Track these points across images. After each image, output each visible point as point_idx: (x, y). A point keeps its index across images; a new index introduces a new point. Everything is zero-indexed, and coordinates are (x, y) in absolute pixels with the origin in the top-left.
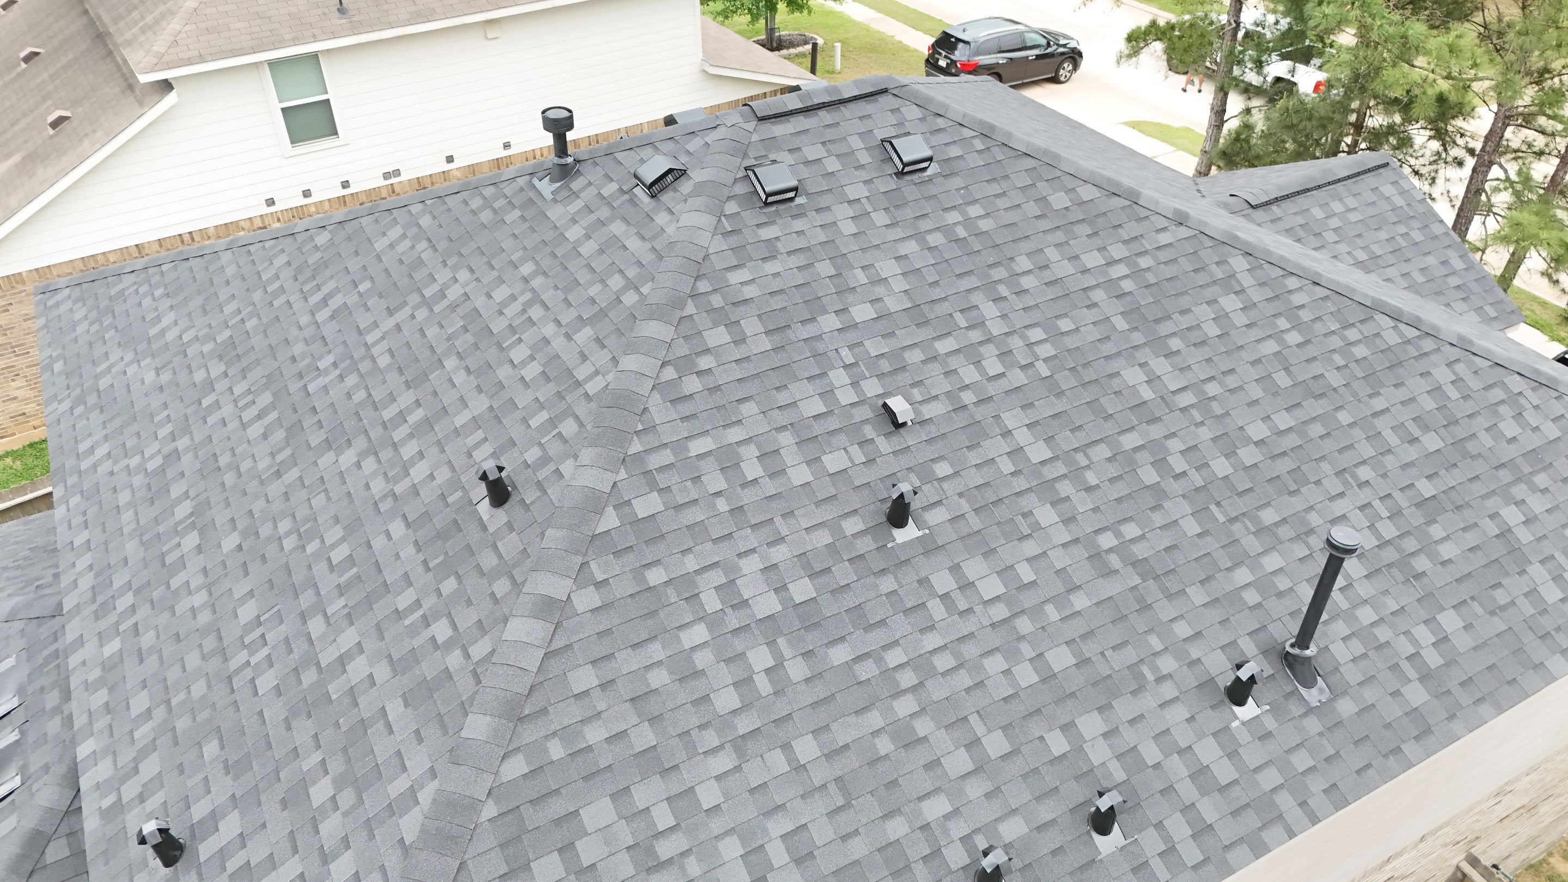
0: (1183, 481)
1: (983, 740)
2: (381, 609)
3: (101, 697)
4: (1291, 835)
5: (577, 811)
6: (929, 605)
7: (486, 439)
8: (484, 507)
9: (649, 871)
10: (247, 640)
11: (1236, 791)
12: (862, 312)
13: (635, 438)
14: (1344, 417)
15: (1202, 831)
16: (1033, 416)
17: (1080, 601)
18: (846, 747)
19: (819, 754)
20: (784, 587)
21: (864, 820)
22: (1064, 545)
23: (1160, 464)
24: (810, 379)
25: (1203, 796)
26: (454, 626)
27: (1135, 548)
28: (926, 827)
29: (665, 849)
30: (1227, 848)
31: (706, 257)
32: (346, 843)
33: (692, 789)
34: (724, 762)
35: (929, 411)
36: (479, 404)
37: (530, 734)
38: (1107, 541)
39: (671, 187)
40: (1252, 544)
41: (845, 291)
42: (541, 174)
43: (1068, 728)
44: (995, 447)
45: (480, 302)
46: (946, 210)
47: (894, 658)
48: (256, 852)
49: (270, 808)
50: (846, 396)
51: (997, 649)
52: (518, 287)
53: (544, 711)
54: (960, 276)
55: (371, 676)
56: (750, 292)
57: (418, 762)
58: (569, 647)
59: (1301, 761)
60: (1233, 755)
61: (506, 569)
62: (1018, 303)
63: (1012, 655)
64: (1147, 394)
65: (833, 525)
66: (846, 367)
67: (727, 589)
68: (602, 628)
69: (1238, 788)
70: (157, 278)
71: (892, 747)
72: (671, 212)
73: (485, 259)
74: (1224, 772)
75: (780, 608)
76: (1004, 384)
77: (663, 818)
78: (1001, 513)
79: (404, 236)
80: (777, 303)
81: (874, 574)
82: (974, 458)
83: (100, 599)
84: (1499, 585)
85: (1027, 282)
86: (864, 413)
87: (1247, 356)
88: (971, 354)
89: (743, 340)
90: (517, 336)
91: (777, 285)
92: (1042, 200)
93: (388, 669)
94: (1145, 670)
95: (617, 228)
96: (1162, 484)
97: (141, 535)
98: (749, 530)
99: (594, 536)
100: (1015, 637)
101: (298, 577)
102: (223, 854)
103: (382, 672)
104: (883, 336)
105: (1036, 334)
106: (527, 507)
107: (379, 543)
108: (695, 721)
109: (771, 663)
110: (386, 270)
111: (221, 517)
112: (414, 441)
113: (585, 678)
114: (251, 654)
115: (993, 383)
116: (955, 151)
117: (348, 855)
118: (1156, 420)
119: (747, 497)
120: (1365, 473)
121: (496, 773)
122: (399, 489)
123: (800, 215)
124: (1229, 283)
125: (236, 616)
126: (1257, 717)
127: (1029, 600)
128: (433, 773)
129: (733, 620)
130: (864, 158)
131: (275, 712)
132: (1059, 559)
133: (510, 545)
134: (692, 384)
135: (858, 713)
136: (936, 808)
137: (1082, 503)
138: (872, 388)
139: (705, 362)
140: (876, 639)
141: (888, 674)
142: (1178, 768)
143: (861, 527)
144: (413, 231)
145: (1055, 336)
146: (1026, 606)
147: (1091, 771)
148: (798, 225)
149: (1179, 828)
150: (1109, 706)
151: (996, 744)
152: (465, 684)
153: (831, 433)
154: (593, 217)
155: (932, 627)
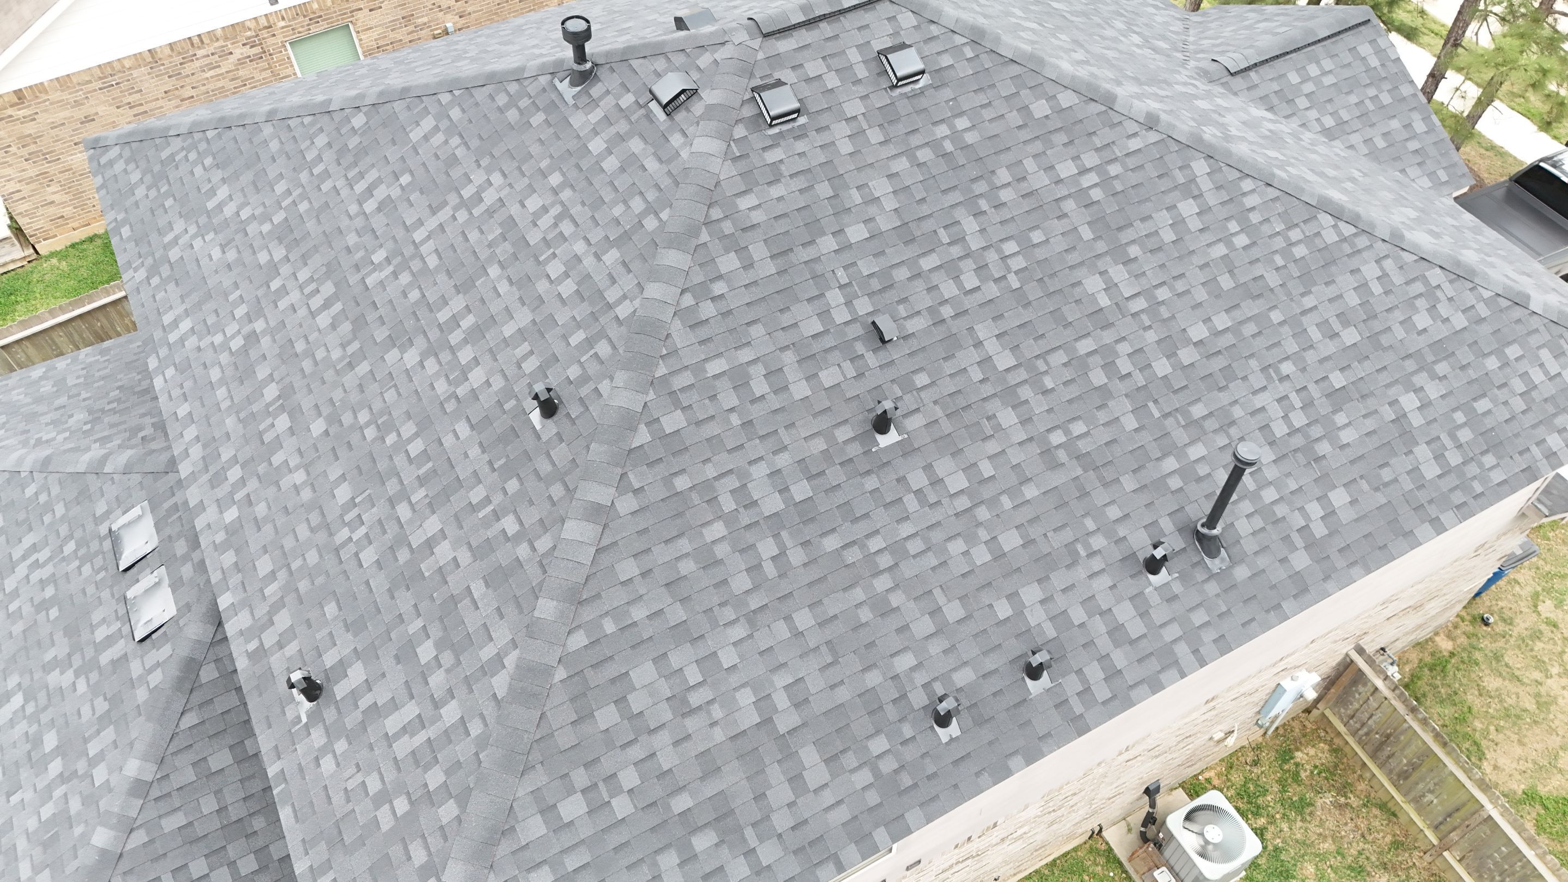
0: (1127, 382)
1: (944, 609)
2: (457, 502)
3: (229, 558)
4: (1183, 675)
5: (627, 672)
6: (905, 500)
7: (531, 353)
8: (536, 416)
9: (684, 715)
10: (347, 518)
11: (1144, 643)
12: (857, 233)
13: (661, 362)
14: (1276, 316)
15: (1113, 675)
16: (1004, 326)
17: (1030, 492)
18: (835, 617)
19: (814, 623)
20: (787, 489)
21: (848, 673)
22: (1020, 444)
23: (1109, 367)
24: (809, 300)
25: (1116, 648)
26: (521, 523)
27: (1080, 444)
28: (895, 677)
29: (695, 699)
30: (1131, 687)
31: (718, 184)
32: (451, 694)
33: (715, 653)
34: (739, 632)
35: (914, 325)
36: (523, 317)
37: (588, 614)
38: (1057, 438)
39: (683, 107)
40: (1180, 436)
41: (842, 212)
42: (561, 75)
43: (1013, 597)
44: (967, 357)
45: (515, 209)
46: (935, 123)
47: (875, 544)
48: (381, 695)
49: (387, 662)
50: (841, 316)
51: (959, 534)
52: (549, 199)
53: (598, 596)
54: (944, 192)
55: (455, 559)
56: (758, 217)
57: (502, 634)
58: (615, 544)
59: (1199, 617)
60: (1144, 614)
61: (559, 476)
62: (994, 216)
63: (971, 539)
64: (1104, 301)
65: (827, 434)
66: (841, 287)
67: (740, 492)
68: (640, 528)
69: (1145, 641)
70: (203, 146)
71: (872, 616)
72: (684, 134)
73: (516, 164)
74: (1136, 628)
75: (783, 506)
76: (979, 297)
77: (693, 675)
78: (969, 417)
79: (436, 129)
80: (781, 227)
81: (860, 475)
82: (949, 367)
83: (213, 469)
84: (1386, 464)
85: (1006, 195)
86: (856, 330)
87: (1197, 260)
88: (951, 269)
89: (751, 265)
90: (552, 250)
91: (780, 209)
92: (1024, 110)
93: (469, 554)
94: (1079, 547)
95: (636, 145)
96: (1109, 385)
97: (238, 413)
98: (758, 441)
99: (630, 451)
100: (974, 524)
101: (382, 465)
102: (354, 696)
103: (464, 557)
104: (875, 255)
105: (1011, 247)
106: (573, 421)
107: (448, 441)
108: (716, 600)
109: (775, 552)
110: (424, 164)
111: (307, 404)
112: (469, 346)
113: (628, 569)
114: (352, 531)
115: (969, 297)
116: (946, 61)
117: (454, 704)
118: (1108, 325)
119: (756, 411)
120: (1287, 368)
121: (564, 645)
122: (461, 391)
123: (801, 134)
124: (1190, 189)
125: (334, 496)
126: (1168, 583)
127: (987, 492)
128: (514, 644)
129: (746, 518)
130: (861, 72)
131: (379, 583)
132: (1016, 457)
133: (561, 453)
134: (708, 310)
135: (845, 590)
136: (905, 662)
137: (1039, 406)
138: (863, 306)
139: (719, 288)
140: (861, 529)
141: (870, 558)
142: (1099, 626)
143: (851, 435)
144: (444, 124)
145: (1027, 248)
146: (985, 497)
147: (1029, 630)
148: (801, 146)
149: (1095, 673)
150: (1048, 578)
151: (953, 611)
152: (533, 571)
153: (827, 351)
154: (612, 130)
155: (907, 518)
